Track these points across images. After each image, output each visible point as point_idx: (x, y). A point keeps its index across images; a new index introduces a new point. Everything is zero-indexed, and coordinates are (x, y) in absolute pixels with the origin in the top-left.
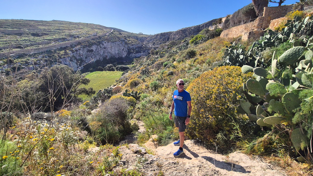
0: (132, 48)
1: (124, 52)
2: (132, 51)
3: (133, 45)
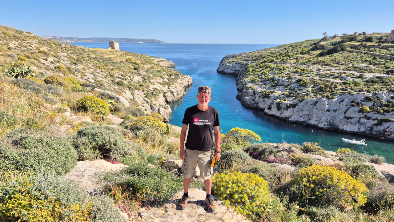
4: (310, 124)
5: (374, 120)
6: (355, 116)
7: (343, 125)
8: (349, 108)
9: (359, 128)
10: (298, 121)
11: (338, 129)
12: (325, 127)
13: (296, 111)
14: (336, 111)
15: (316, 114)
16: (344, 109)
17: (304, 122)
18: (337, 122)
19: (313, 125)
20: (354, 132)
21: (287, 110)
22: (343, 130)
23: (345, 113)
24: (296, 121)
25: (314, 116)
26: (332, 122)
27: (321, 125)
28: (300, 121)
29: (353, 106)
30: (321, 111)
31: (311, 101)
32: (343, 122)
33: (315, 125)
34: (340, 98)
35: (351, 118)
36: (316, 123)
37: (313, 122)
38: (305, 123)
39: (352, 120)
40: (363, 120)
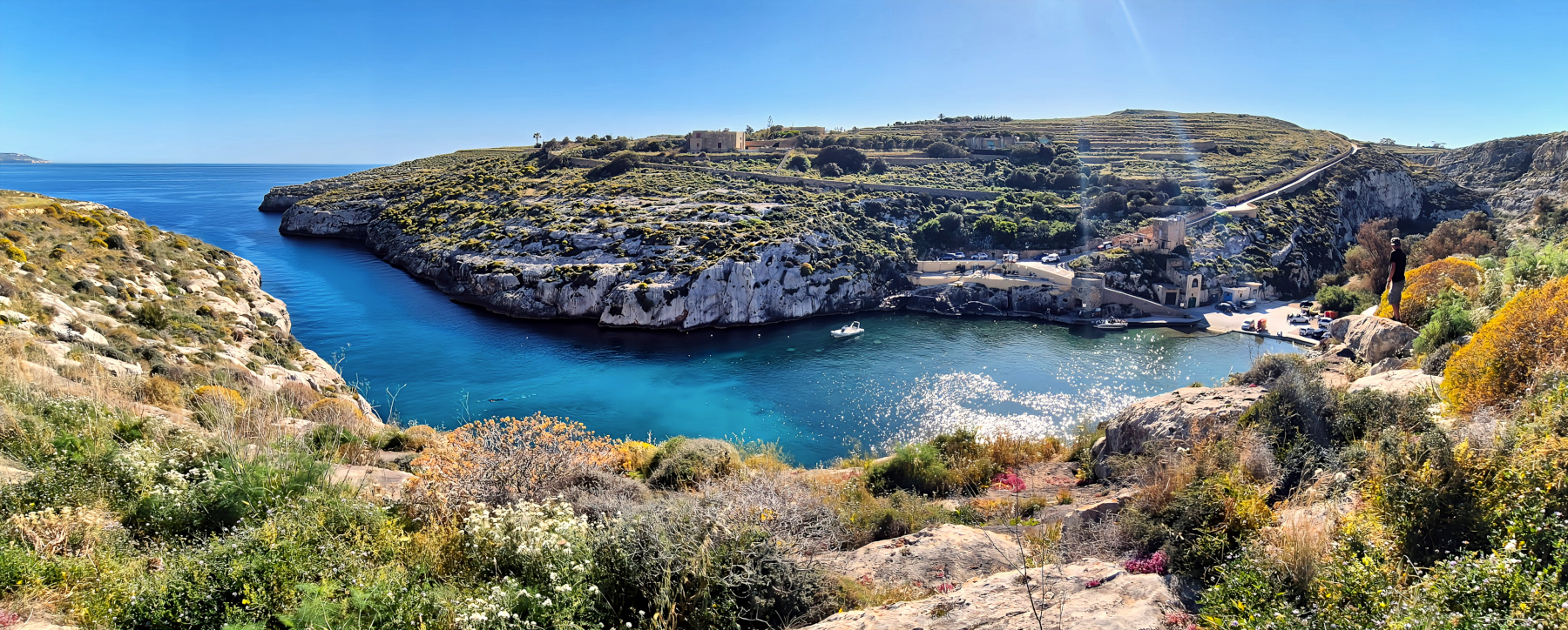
0: (1431, 193)
1: (1415, 203)
2: (1435, 202)
3: (1431, 183)
4: (730, 323)
5: (824, 285)
6: (799, 285)
7: (790, 306)
8: (785, 272)
9: (813, 307)
10: (703, 324)
11: (785, 318)
12: (763, 321)
13: (693, 302)
14: (766, 283)
15: (737, 299)
16: (778, 276)
17: (714, 322)
18: (777, 305)
19: (738, 323)
20: (808, 315)
21: (669, 304)
22: (792, 317)
23: (782, 282)
24: (699, 325)
25: (734, 303)
26: (767, 306)
27: (755, 320)
28: (707, 323)
29: (789, 266)
30: (744, 289)
31: (715, 272)
32: (788, 302)
33: (742, 323)
34: (765, 256)
35: (796, 291)
36: (742, 318)
37: (735, 317)
38: (722, 324)
39: (799, 294)
40: (813, 289)
